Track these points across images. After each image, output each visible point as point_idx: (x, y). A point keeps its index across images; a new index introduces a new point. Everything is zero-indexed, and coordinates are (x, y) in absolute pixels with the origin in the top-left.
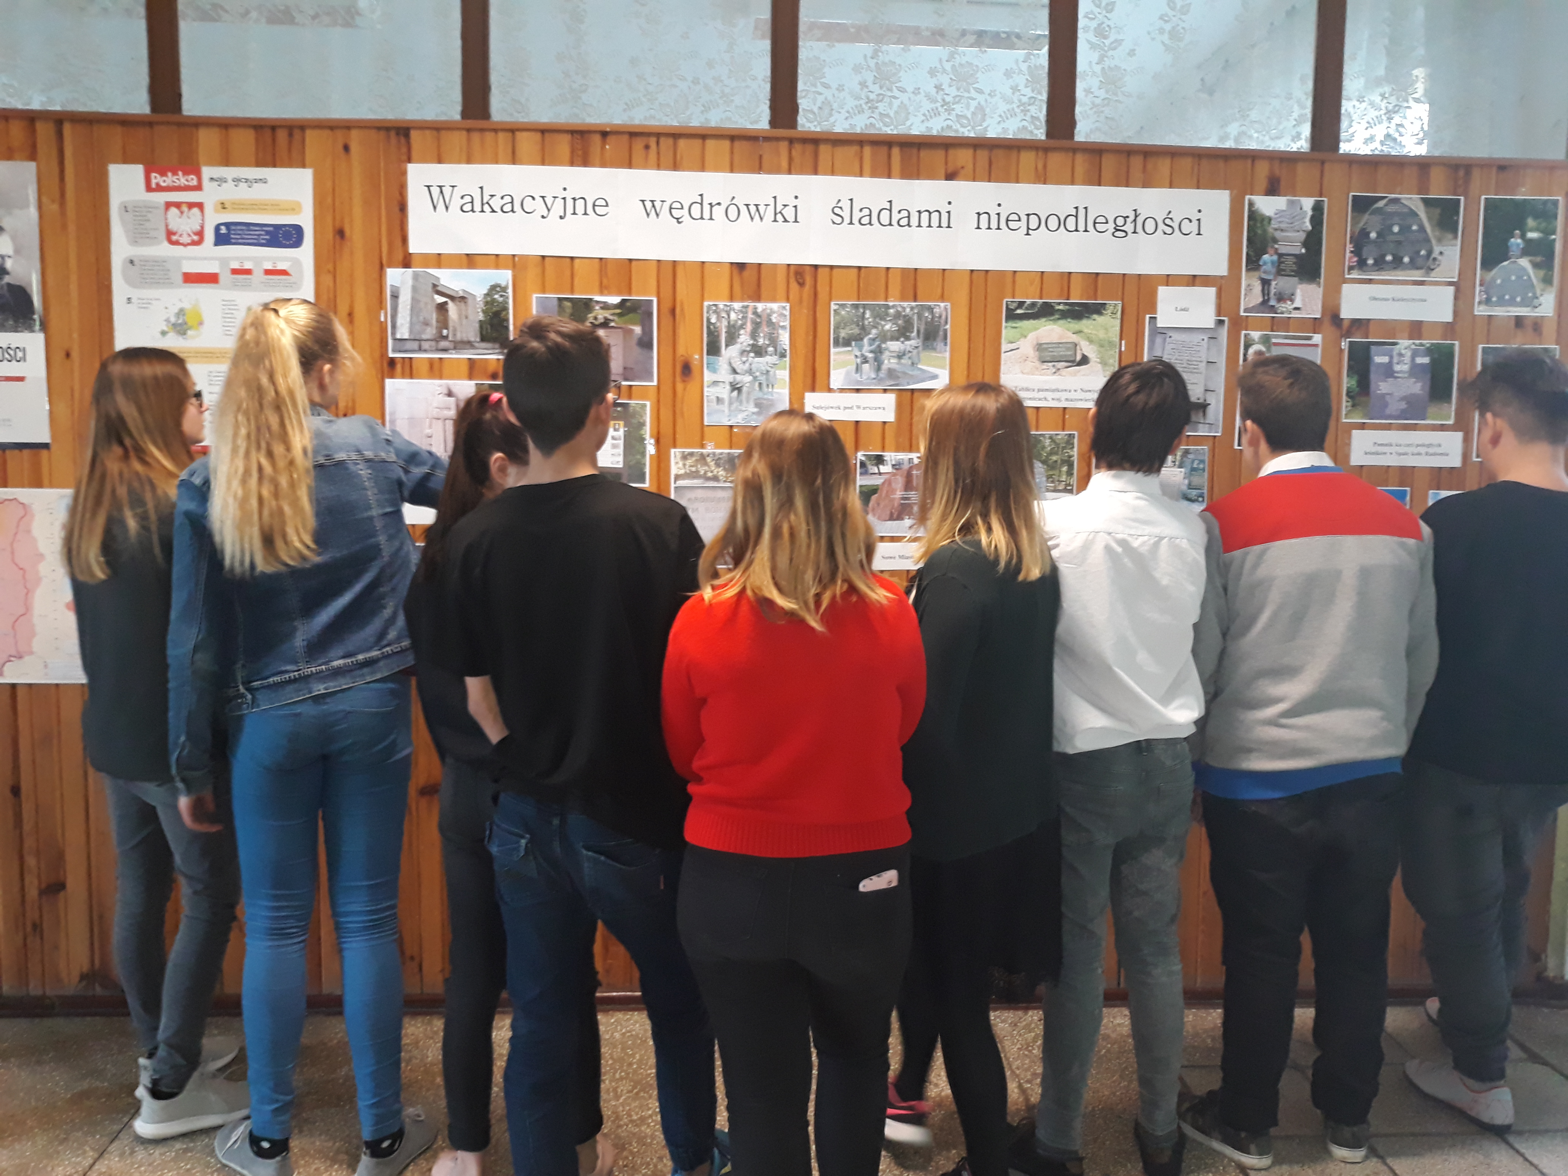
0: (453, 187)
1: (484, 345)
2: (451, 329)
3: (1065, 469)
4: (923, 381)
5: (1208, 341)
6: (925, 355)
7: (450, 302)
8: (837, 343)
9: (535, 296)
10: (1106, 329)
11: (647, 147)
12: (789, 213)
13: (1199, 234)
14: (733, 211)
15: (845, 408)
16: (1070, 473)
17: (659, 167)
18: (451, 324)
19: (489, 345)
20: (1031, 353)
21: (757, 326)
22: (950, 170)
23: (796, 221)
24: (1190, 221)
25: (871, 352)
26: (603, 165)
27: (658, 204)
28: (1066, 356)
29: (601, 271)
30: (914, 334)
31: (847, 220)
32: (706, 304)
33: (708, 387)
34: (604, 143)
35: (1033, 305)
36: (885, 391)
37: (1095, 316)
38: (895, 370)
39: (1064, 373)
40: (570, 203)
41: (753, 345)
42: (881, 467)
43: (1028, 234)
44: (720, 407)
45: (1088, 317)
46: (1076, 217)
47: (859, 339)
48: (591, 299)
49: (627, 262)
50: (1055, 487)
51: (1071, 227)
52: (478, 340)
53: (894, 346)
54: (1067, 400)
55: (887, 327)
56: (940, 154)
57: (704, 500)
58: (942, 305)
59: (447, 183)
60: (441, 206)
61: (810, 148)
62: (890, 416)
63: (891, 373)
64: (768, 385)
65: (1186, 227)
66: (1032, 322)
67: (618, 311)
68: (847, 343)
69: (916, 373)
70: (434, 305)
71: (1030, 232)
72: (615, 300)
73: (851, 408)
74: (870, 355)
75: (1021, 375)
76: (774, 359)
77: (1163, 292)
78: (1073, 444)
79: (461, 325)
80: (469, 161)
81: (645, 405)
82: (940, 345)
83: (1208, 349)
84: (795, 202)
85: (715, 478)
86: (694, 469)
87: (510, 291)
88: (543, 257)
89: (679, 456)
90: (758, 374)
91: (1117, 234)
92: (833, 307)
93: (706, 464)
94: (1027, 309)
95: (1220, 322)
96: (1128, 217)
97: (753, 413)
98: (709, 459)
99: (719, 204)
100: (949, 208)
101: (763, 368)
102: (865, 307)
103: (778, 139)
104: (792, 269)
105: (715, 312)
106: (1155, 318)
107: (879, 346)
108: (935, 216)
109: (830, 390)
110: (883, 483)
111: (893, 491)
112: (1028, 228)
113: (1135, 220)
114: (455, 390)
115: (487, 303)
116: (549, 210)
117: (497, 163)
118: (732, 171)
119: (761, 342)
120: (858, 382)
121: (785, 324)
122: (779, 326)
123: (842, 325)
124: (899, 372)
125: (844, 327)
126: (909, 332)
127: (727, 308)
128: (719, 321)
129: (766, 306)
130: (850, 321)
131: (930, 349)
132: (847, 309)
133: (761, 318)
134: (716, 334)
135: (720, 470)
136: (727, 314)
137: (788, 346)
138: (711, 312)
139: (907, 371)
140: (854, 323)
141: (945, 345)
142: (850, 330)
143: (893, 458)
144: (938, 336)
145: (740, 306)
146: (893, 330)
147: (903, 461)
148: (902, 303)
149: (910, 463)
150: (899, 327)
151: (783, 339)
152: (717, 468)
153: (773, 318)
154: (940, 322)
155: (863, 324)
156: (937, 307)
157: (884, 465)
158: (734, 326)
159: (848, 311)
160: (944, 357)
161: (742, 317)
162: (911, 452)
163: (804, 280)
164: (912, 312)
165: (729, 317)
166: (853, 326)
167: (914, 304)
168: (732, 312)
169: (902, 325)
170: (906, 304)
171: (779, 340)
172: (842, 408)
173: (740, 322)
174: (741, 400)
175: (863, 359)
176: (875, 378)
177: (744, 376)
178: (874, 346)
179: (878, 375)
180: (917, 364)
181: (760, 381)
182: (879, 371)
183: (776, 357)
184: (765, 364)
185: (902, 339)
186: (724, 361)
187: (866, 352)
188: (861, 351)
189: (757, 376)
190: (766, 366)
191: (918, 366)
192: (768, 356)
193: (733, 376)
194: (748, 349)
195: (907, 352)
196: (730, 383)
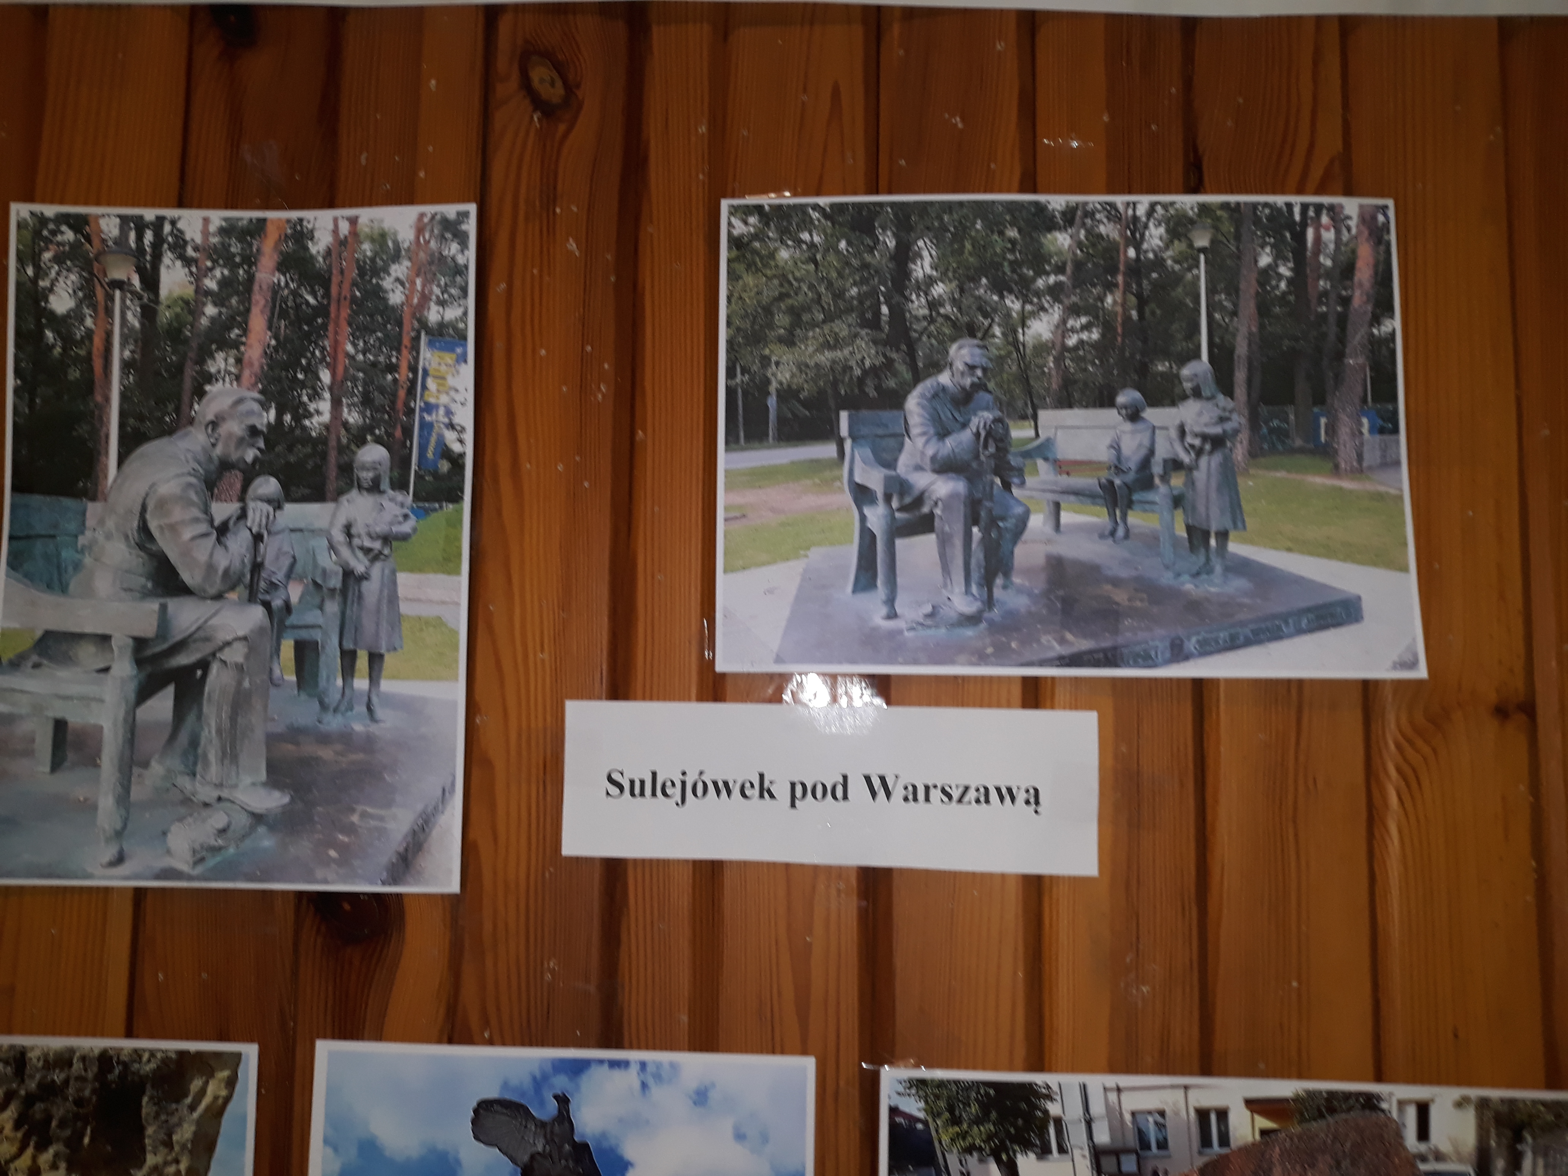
4: (1265, 634)
6: (1261, 484)
8: (750, 426)
21: (301, 330)
30: (1198, 369)
32: (19, 212)
38: (1091, 571)
41: (275, 432)
42: (1025, 1162)
44: (71, 783)
47: (876, 395)
53: (1084, 434)
55: (1041, 328)
58: (1353, 207)
63: (1069, 588)
64: (348, 658)
68: (807, 419)
74: (944, 488)
76: (391, 509)
82: (1353, 430)
90: (295, 592)
92: (732, 223)
97: (258, 818)
101: (327, 561)
102: (906, 218)
104: (505, 33)
105: (68, 256)
107: (995, 436)
109: (713, 686)
119: (321, 413)
120: (874, 642)
121: (452, 313)
122: (423, 324)
123: (782, 320)
124: (1116, 582)
125: (791, 332)
126: (1166, 355)
127: (140, 237)
128: (94, 307)
129: (353, 221)
130: (827, 299)
131: (1301, 451)
132: (805, 236)
133: (326, 283)
134: (74, 374)
135: (46, 1157)
136: (140, 270)
137: (469, 437)
138: (47, 256)
139: (1166, 579)
140: (850, 310)
141: (1382, 431)
142: (827, 346)
143: (1097, 1108)
144: (1338, 379)
145: (212, 228)
146: (1072, 341)
147: (1160, 1126)
148: (1119, 200)
149: (1206, 1141)
150: (1108, 327)
151: (444, 399)
152: (30, 1151)
153: (387, 283)
154: (1346, 301)
155: (898, 313)
156: (1325, 219)
157: (1044, 1152)
158: (175, 334)
159: (812, 246)
160: (1380, 497)
161: (224, 283)
162: (1206, 1070)
163: (570, 89)
164: (1179, 246)
165: (151, 282)
166: (842, 328)
167: (1188, 202)
168: (168, 258)
169: (1127, 318)
170: (1143, 201)
171: (419, 404)
172: (782, 792)
173: (210, 310)
174: (194, 743)
175: (901, 509)
176: (972, 620)
177: (217, 605)
178: (966, 436)
179: (990, 602)
180: (1223, 536)
181: (304, 634)
182: (999, 581)
183: (399, 496)
184: (339, 536)
185: (1126, 396)
186: (110, 524)
187: (919, 468)
188: (891, 464)
189: (288, 608)
190: (345, 552)
191: (1234, 547)
192: (354, 493)
193: (154, 606)
194: (250, 455)
195: (1157, 469)
196: (140, 643)
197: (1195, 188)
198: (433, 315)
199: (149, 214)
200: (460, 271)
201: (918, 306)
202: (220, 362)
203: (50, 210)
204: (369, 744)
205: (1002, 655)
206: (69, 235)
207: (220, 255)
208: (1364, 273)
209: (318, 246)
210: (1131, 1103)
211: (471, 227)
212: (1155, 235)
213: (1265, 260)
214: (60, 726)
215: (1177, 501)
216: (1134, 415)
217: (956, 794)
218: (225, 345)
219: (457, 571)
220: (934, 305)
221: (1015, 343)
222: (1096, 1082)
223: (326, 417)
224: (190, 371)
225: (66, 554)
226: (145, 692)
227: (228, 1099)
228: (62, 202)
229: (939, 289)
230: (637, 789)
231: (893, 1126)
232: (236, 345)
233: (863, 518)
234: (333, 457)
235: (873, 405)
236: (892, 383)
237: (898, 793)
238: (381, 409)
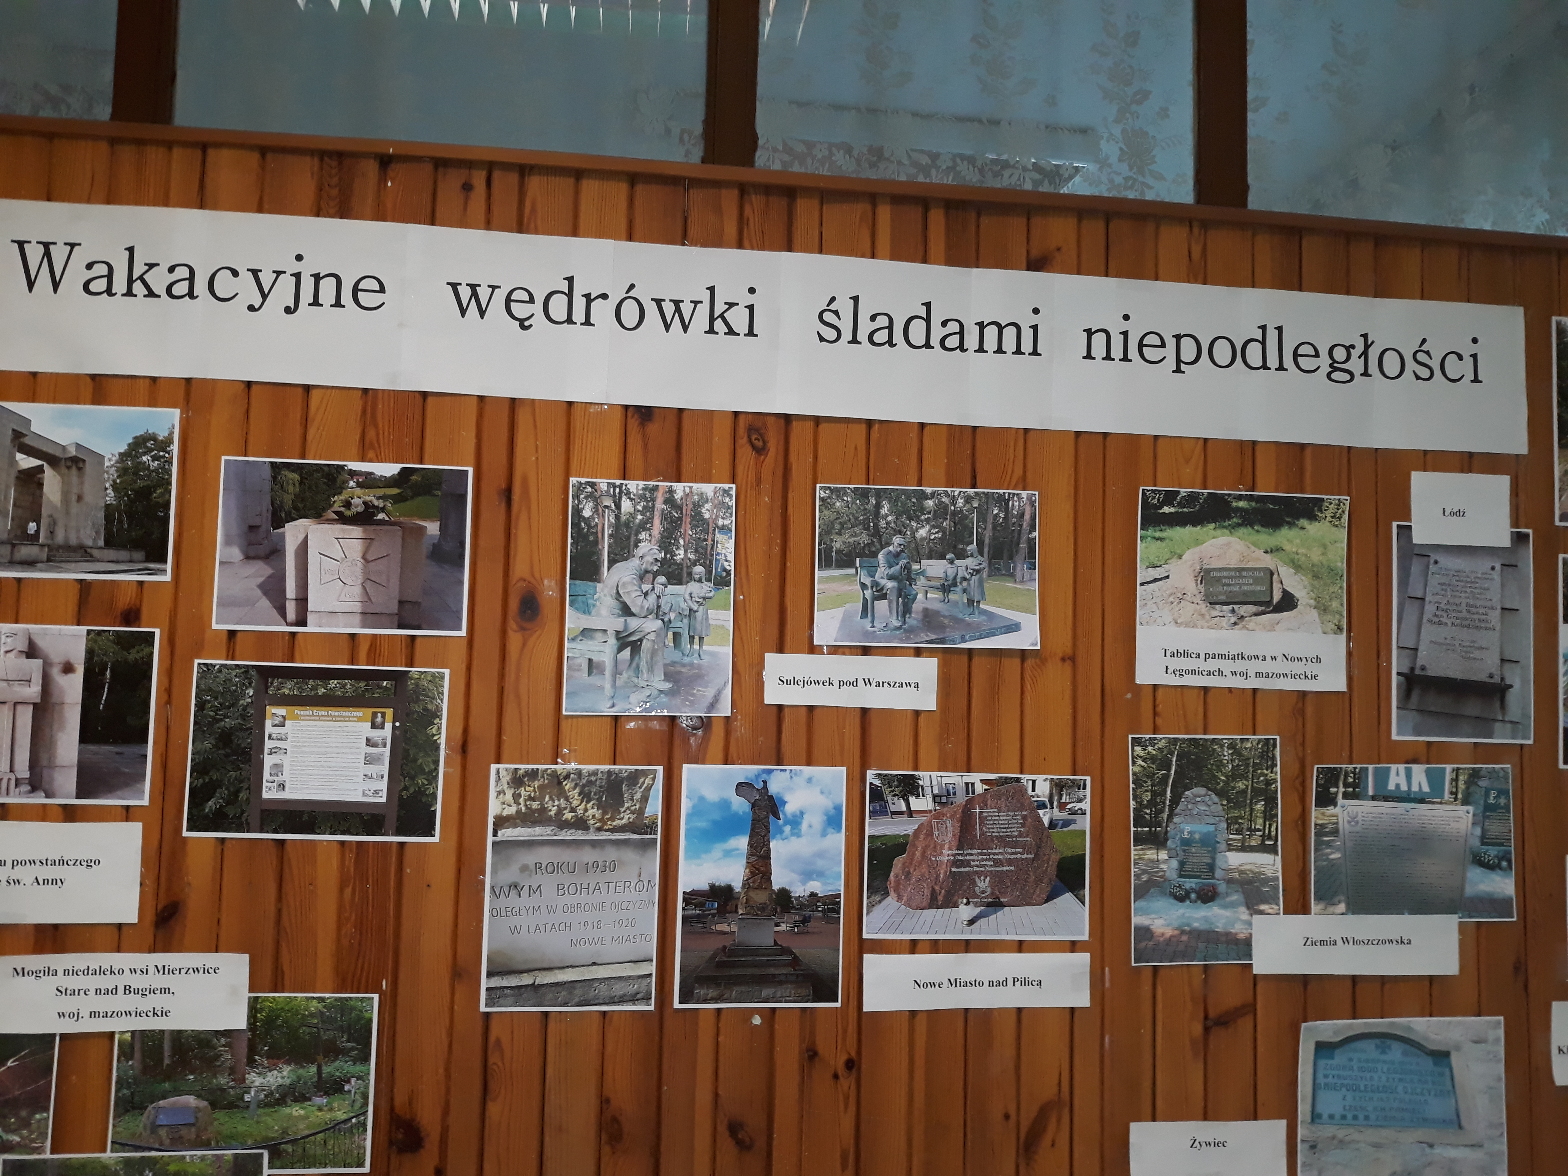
0: (72, 246)
1: (112, 554)
2: (44, 522)
3: (1260, 806)
4: (991, 634)
5: (1502, 570)
6: (991, 585)
7: (46, 467)
8: (826, 562)
9: (224, 458)
10: (1325, 547)
11: (467, 187)
12: (738, 318)
13: (1476, 380)
14: (630, 313)
15: (841, 684)
16: (1269, 815)
17: (488, 225)
18: (45, 512)
19: (123, 554)
20: (1191, 587)
21: (672, 526)
22: (1035, 253)
23: (751, 333)
24: (1460, 357)
25: (891, 578)
26: (380, 215)
27: (483, 293)
28: (1253, 592)
29: (364, 411)
30: (973, 547)
31: (847, 335)
32: (573, 480)
33: (573, 639)
34: (383, 180)
35: (1192, 498)
36: (918, 652)
37: (1303, 522)
38: (937, 613)
39: (1251, 625)
40: (307, 285)
41: (664, 561)
42: (912, 799)
43: (1178, 370)
44: (595, 680)
45: (1291, 525)
46: (1263, 343)
47: (868, 553)
48: (342, 467)
49: (419, 399)
50: (1243, 841)
51: (1256, 361)
52: (101, 543)
53: (936, 568)
54: (1258, 674)
55: (923, 532)
56: (1017, 223)
57: (556, 868)
58: (1024, 494)
59: (60, 237)
60: (44, 281)
61: (779, 203)
62: (928, 701)
63: (930, 618)
64: (692, 638)
65: (1453, 367)
66: (1189, 529)
67: (395, 491)
68: (845, 560)
69: (976, 619)
70: (13, 474)
71: (1183, 367)
72: (388, 469)
73: (855, 683)
74: (890, 584)
75: (1173, 628)
76: (706, 588)
77: (1418, 479)
78: (1273, 758)
79: (68, 513)
80: (110, 200)
81: (442, 677)
82: (1021, 568)
83: (1503, 585)
84: (750, 299)
85: (581, 824)
86: (535, 805)
87: (175, 448)
88: (249, 384)
89: (506, 778)
90: (672, 616)
91: (1336, 375)
92: (820, 493)
93: (562, 794)
94: (1180, 505)
95: (1519, 539)
96: (1353, 347)
97: (661, 691)
98: (568, 785)
99: (604, 296)
100: (1035, 319)
101: (683, 605)
102: (879, 494)
103: (717, 184)
104: (742, 422)
105: (589, 496)
106: (1410, 527)
107: (907, 568)
108: (1010, 334)
109: (813, 649)
110: (917, 832)
111: (937, 848)
112: (1179, 361)
113: (1365, 353)
114: (42, 643)
115: (123, 472)
116: (264, 296)
117: (166, 204)
118: (630, 238)
119: (680, 555)
120: (867, 635)
121: (727, 522)
122: (717, 526)
123: (837, 526)
124: (944, 617)
125: (840, 531)
126: (963, 543)
127: (614, 491)
128: (598, 515)
129: (691, 488)
130: (852, 520)
131: (1004, 575)
132: (845, 498)
133: (681, 509)
134: (591, 538)
135: (590, 805)
136: (614, 502)
137: (732, 564)
138: (582, 496)
139: (961, 616)
140: (860, 524)
141: (1030, 569)
142: (852, 536)
143: (934, 783)
144: (1017, 552)
145: (640, 488)
146: (932, 537)
147: (954, 788)
148: (949, 490)
149: (968, 793)
150: (944, 533)
151: (724, 551)
152: (584, 803)
153: (703, 510)
154: (1021, 526)
155: (876, 526)
156: (1015, 498)
157: (918, 796)
158: (627, 525)
159: (848, 501)
160: (1029, 590)
161: (644, 507)
162: (969, 771)
163: (764, 442)
164: (968, 506)
165: (618, 506)
166: (857, 530)
167: (971, 491)
168: (624, 498)
169: (950, 530)
170: (957, 490)
171: (715, 553)
172: (836, 684)
173: (640, 517)
174: (638, 667)
175: (877, 591)
176: (899, 628)
177: (644, 620)
178: (898, 567)
179: (904, 622)
180: (979, 602)
181: (676, 630)
182: (908, 616)
183: (709, 584)
184: (688, 597)
185: (950, 556)
186: (606, 591)
187: (882, 578)
188: (873, 576)
189: (670, 621)
190: (690, 602)
191: (981, 606)
192: (693, 582)
193: (622, 619)
194: (655, 568)
195: (958, 580)
196: (618, 632)
197: (974, 486)
198: (720, 522)
199: (618, 482)
200: (729, 508)
201: (883, 524)
202: (643, 535)
203: (583, 480)
204: (699, 667)
205: (908, 640)
206: (589, 489)
207: (643, 497)
208: (1027, 517)
209: (678, 496)
210: (945, 781)
211: (733, 493)
212: (960, 502)
213: (995, 512)
214: (590, 661)
215: (965, 591)
216: (952, 563)
217: (892, 684)
218: (645, 529)
219: (729, 610)
220: (888, 523)
221: (914, 537)
222: (934, 774)
223: (682, 556)
224: (633, 538)
225: (590, 601)
226: (620, 649)
227: (653, 784)
228: (588, 477)
229: (889, 518)
230: (789, 683)
231: (871, 788)
232: (649, 530)
233: (864, 594)
234: (685, 569)
235: (867, 556)
236: (874, 549)
237: (874, 684)
238: (702, 554)
